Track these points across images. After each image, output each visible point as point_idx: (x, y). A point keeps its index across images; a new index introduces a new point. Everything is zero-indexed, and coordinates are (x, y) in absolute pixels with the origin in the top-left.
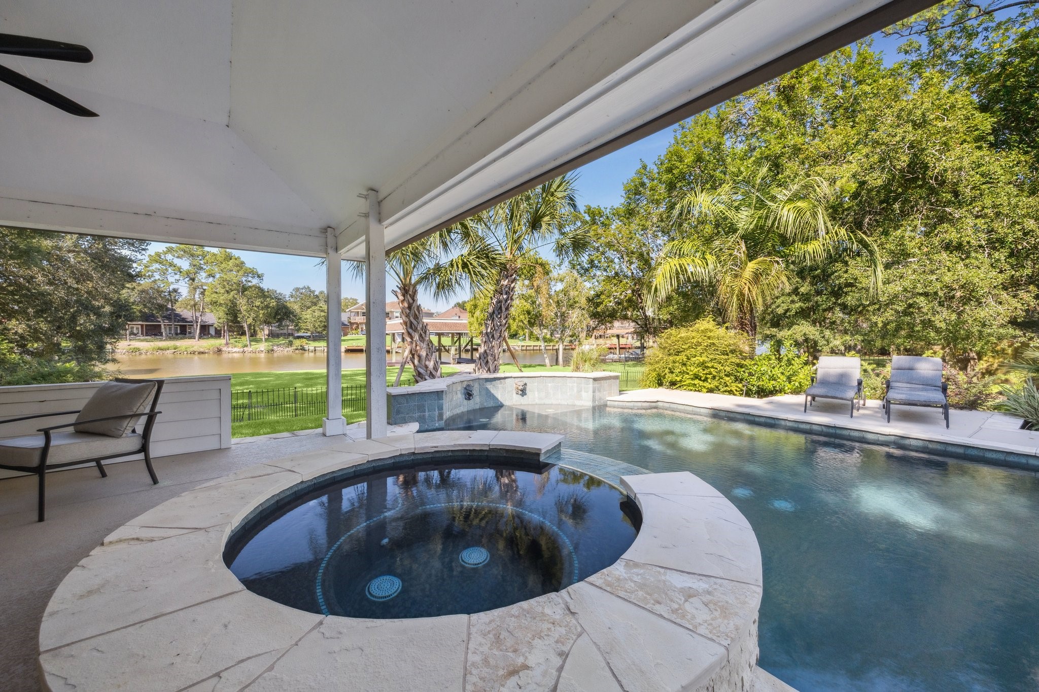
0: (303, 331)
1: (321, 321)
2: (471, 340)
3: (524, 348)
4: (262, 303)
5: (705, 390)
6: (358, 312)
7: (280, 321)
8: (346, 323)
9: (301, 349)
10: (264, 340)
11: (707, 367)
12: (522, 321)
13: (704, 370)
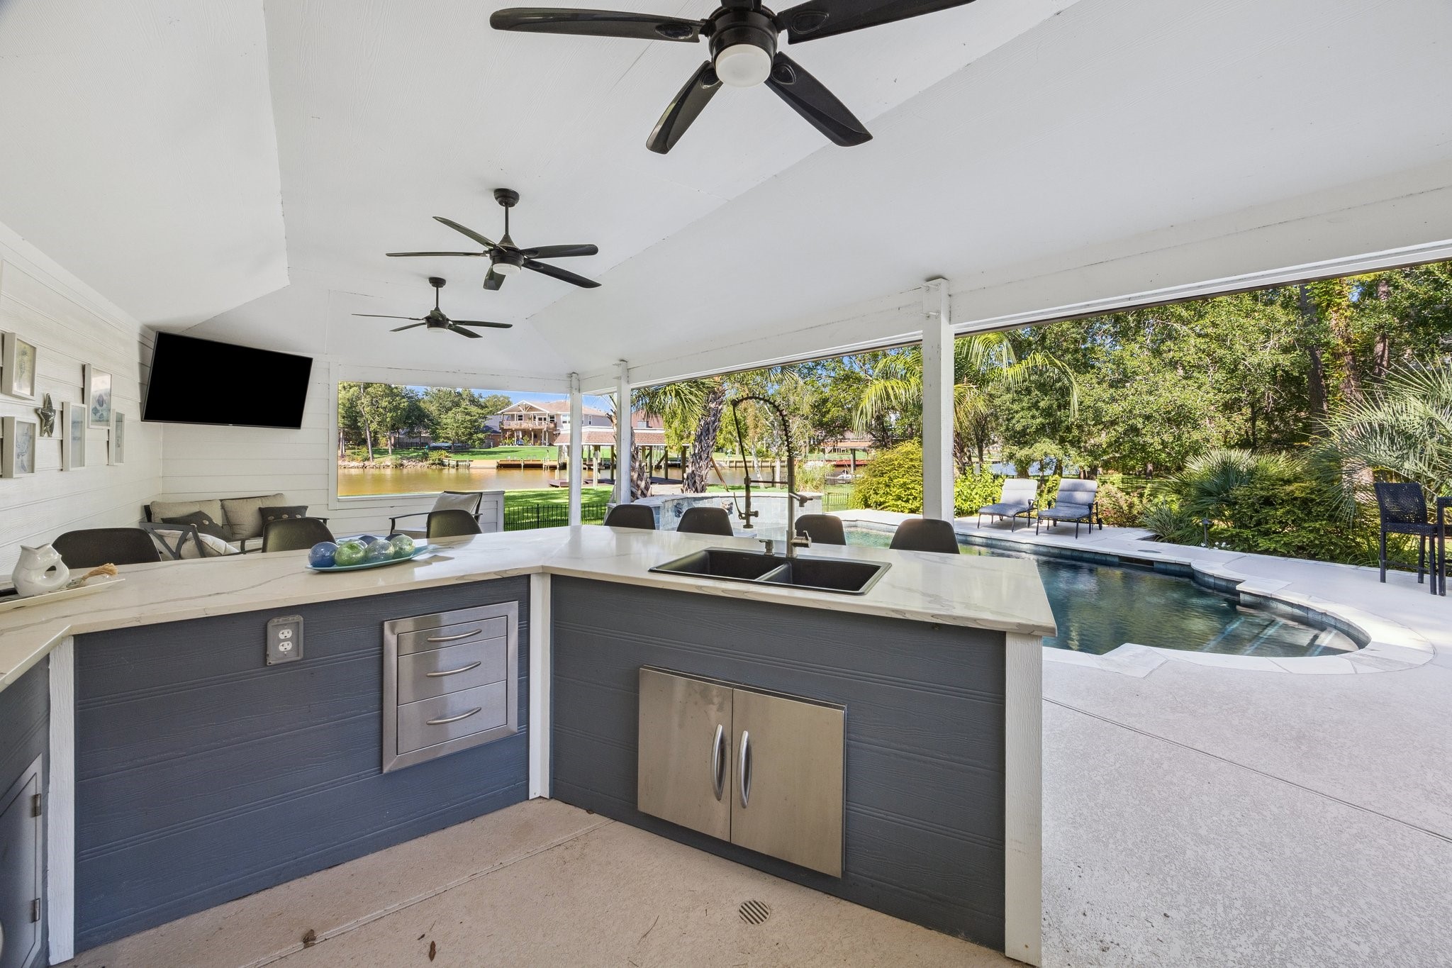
0: (441, 440)
1: (465, 428)
2: (666, 455)
3: (733, 464)
4: (390, 403)
5: (907, 511)
6: (513, 416)
7: (411, 426)
8: (498, 430)
9: (439, 464)
10: (390, 451)
11: (908, 489)
12: (730, 433)
13: (905, 491)
